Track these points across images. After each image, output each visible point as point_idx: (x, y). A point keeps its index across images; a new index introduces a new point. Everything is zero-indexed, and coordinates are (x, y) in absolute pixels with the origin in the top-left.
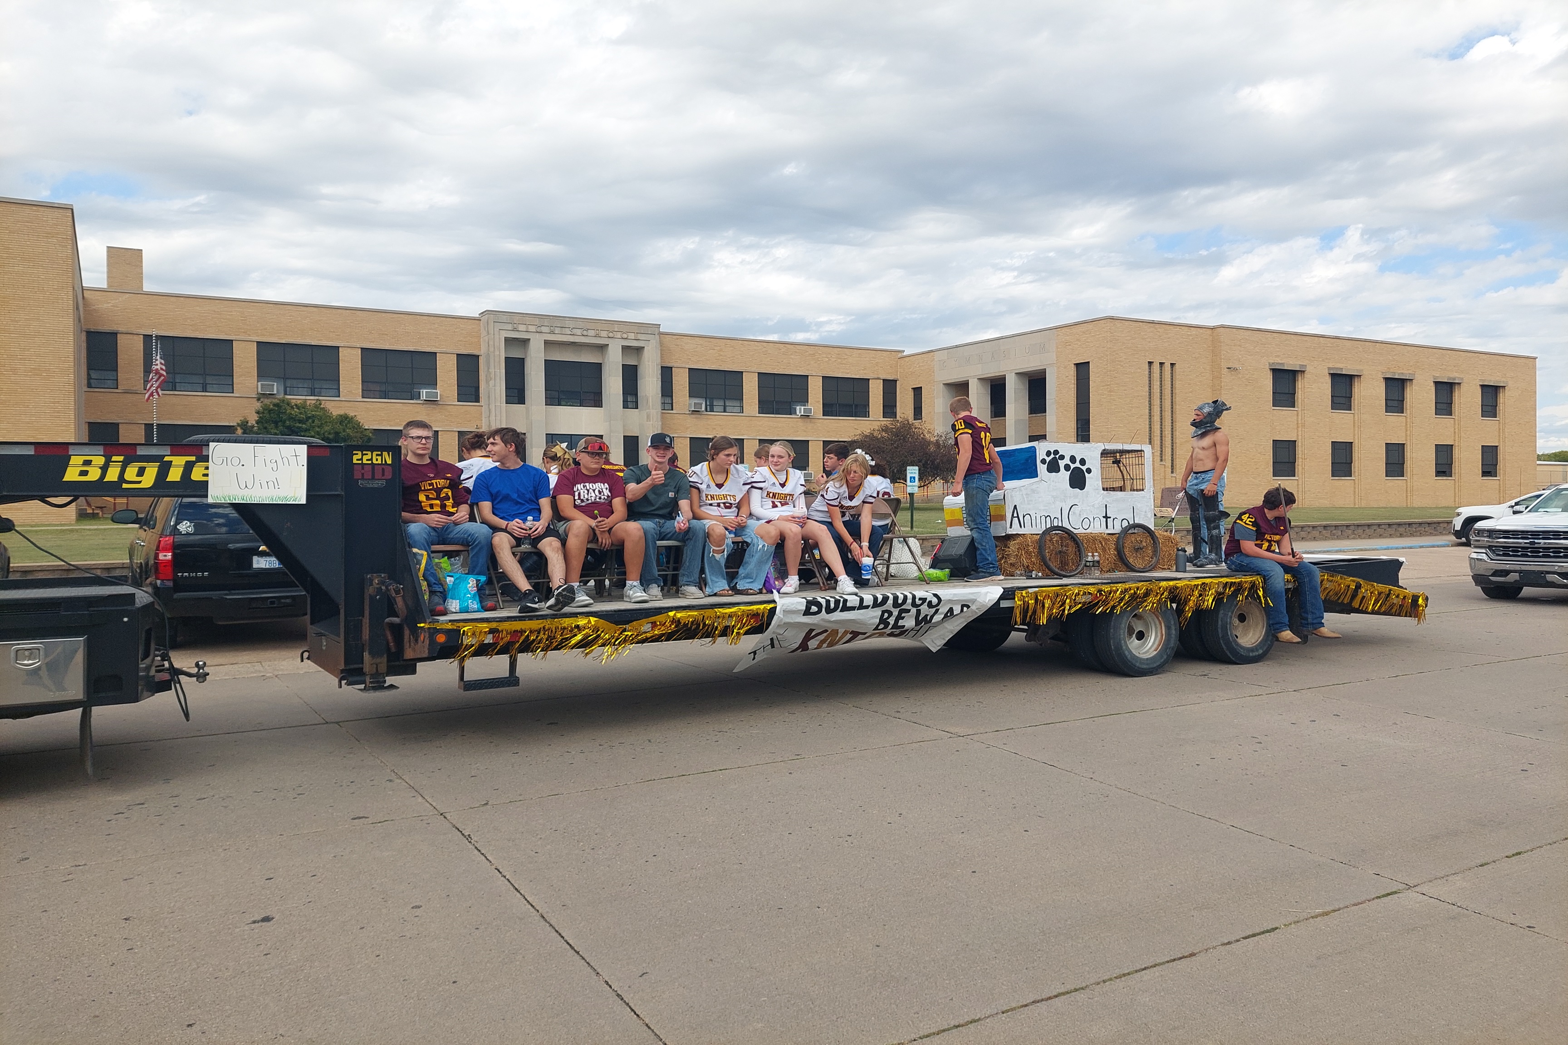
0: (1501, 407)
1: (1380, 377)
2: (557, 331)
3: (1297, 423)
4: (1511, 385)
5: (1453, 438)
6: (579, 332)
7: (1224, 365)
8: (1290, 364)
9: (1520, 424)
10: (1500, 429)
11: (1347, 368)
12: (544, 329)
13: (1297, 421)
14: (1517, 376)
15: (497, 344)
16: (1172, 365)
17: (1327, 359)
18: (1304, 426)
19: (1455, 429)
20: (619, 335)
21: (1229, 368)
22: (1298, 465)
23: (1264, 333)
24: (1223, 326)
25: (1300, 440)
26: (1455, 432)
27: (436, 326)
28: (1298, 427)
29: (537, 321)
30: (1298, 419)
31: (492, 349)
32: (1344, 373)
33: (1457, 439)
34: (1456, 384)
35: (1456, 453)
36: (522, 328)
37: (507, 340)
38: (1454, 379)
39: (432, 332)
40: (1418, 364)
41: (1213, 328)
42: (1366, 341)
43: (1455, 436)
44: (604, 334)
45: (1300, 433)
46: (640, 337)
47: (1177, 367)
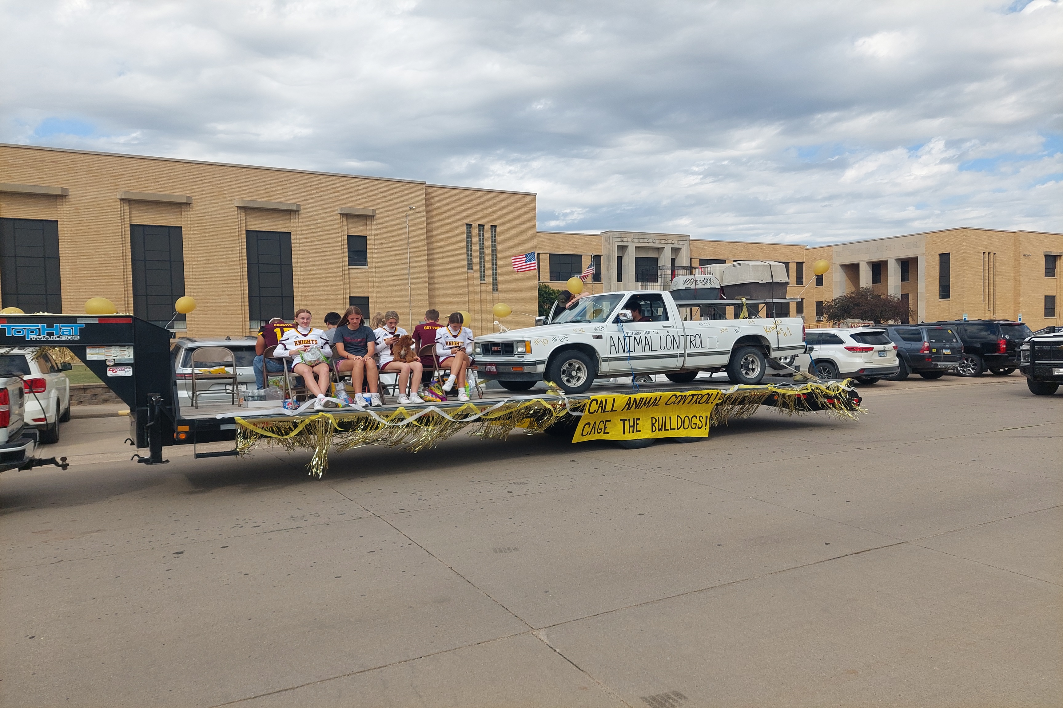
2: (641, 241)
3: (1057, 286)
6: (651, 241)
7: (1022, 253)
8: (1055, 252)
12: (636, 240)
13: (1057, 284)
15: (614, 249)
16: (994, 253)
18: (1060, 287)
20: (670, 242)
21: (1024, 255)
22: (1057, 310)
23: (1041, 234)
25: (1058, 296)
27: (582, 240)
28: (1057, 288)
29: (632, 236)
30: (1057, 283)
31: (611, 252)
36: (625, 240)
37: (618, 246)
39: (580, 243)
44: (663, 241)
45: (1058, 291)
46: (680, 242)
47: (997, 255)
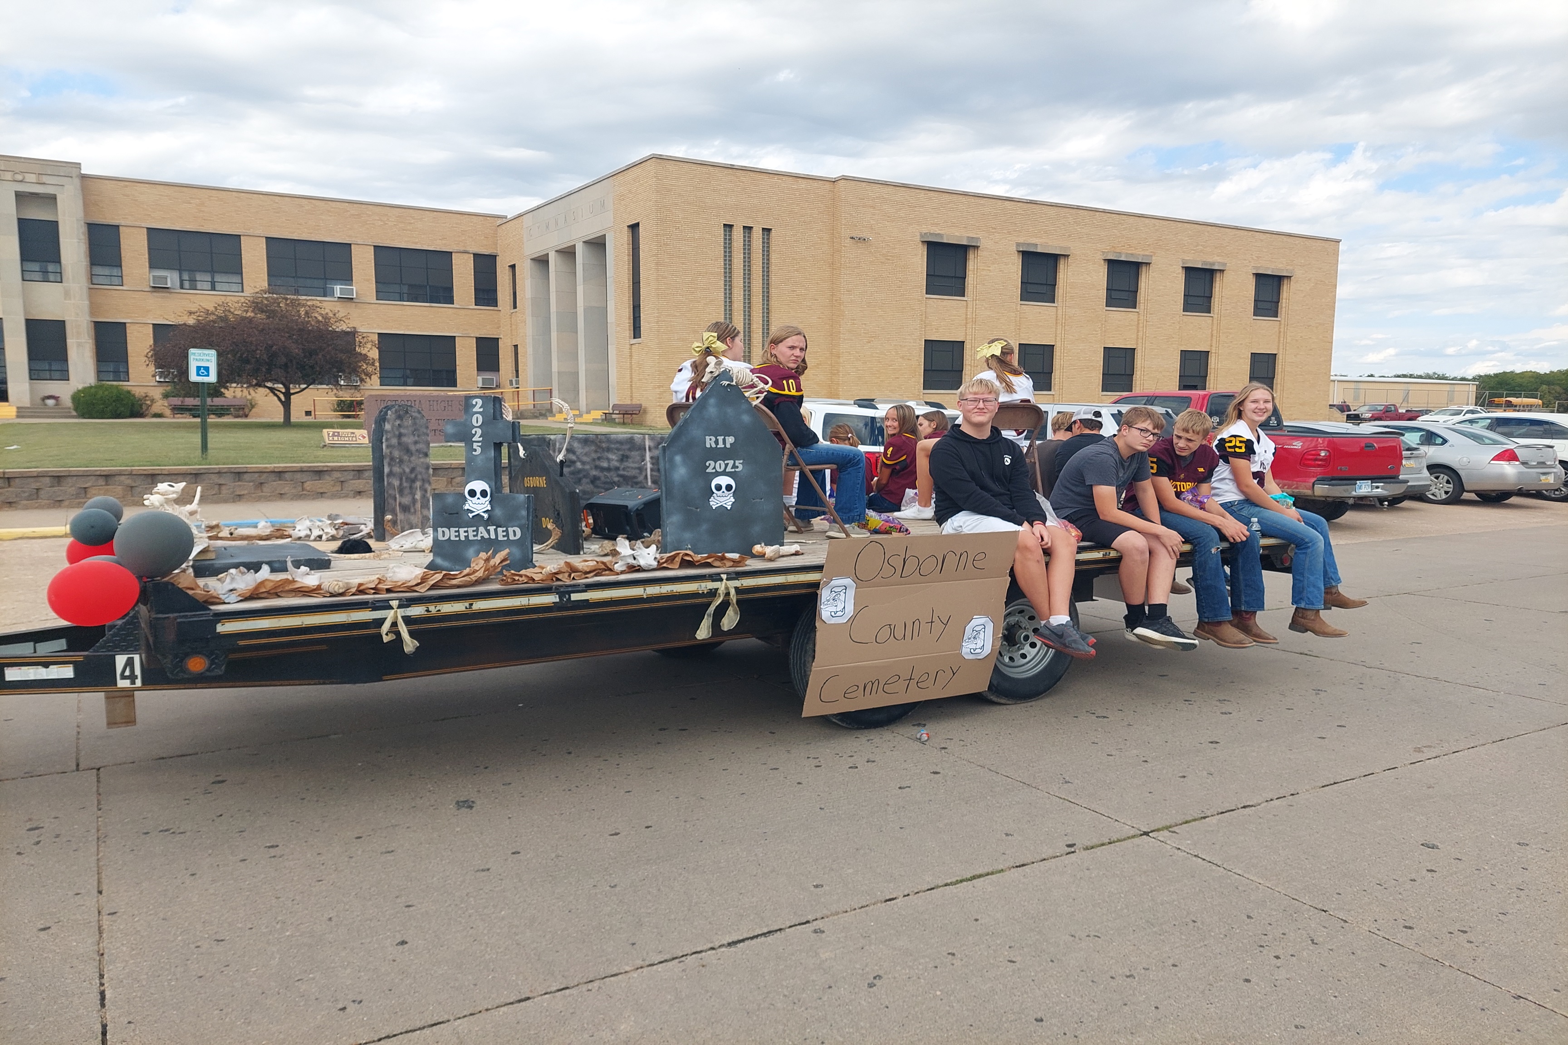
0: (1283, 303)
1: (1100, 257)
3: (966, 318)
4: (1298, 274)
5: (1209, 343)
7: (847, 233)
8: (956, 236)
9: (1309, 326)
10: (1280, 332)
11: (1045, 244)
13: (966, 315)
14: (1310, 264)
16: (767, 231)
17: (1015, 231)
18: (975, 321)
19: (1212, 331)
21: (852, 238)
23: (913, 190)
24: (845, 178)
25: (969, 341)
26: (1212, 336)
28: (966, 323)
30: (967, 312)
32: (1039, 250)
33: (1214, 345)
34: (1218, 272)
35: (1213, 362)
38: (1213, 264)
40: (1161, 243)
41: (834, 182)
42: (1078, 208)
43: (1211, 340)
45: (969, 331)
47: (776, 234)
